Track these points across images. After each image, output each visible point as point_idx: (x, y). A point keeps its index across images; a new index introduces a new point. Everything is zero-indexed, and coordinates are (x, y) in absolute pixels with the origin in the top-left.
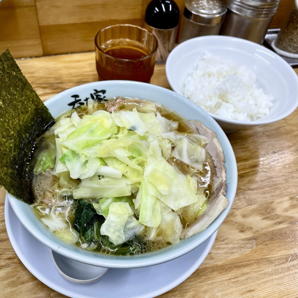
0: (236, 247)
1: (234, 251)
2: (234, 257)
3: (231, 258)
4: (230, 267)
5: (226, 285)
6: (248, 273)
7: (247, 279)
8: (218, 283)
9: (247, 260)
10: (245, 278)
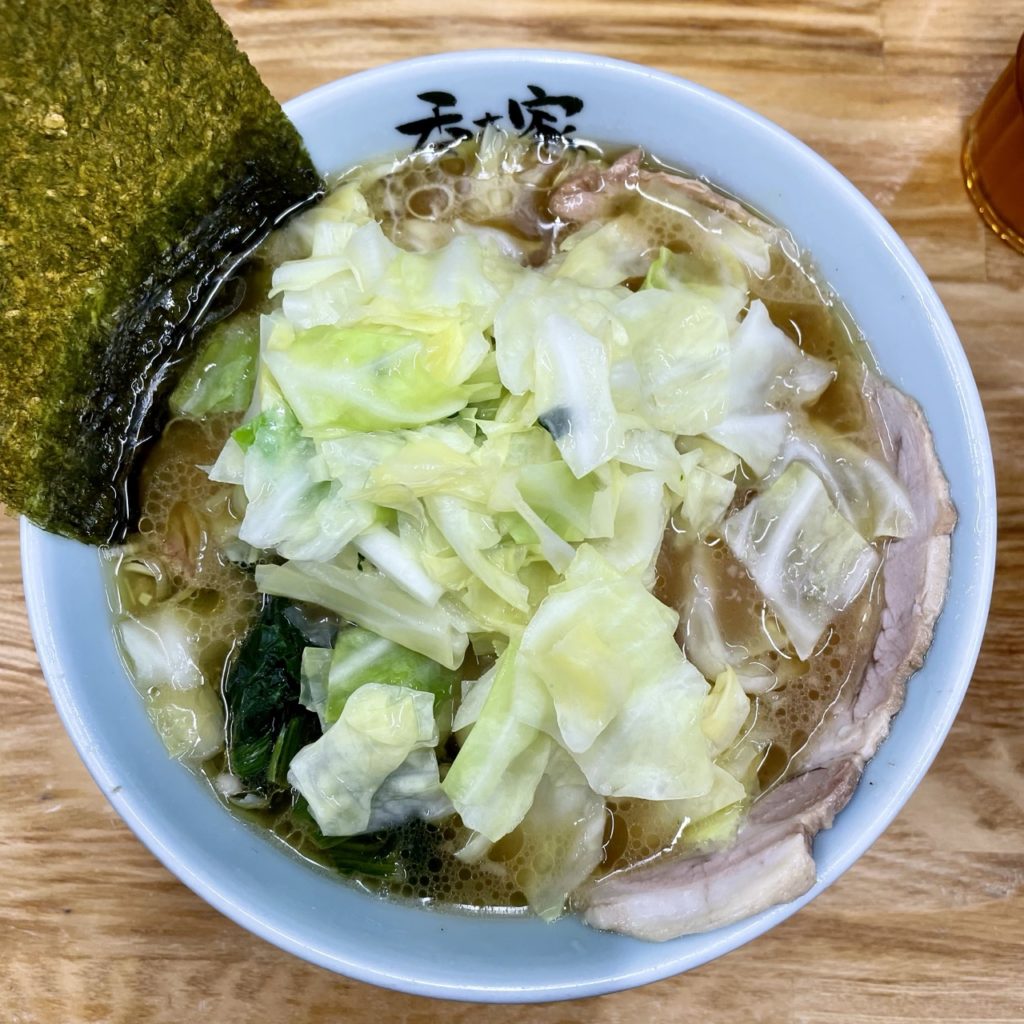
0: (936, 876)
1: (923, 886)
2: (913, 909)
3: (901, 907)
4: (884, 939)
5: (842, 995)
6: (940, 980)
7: (927, 998)
8: (817, 981)
9: (958, 933)
10: (919, 994)
